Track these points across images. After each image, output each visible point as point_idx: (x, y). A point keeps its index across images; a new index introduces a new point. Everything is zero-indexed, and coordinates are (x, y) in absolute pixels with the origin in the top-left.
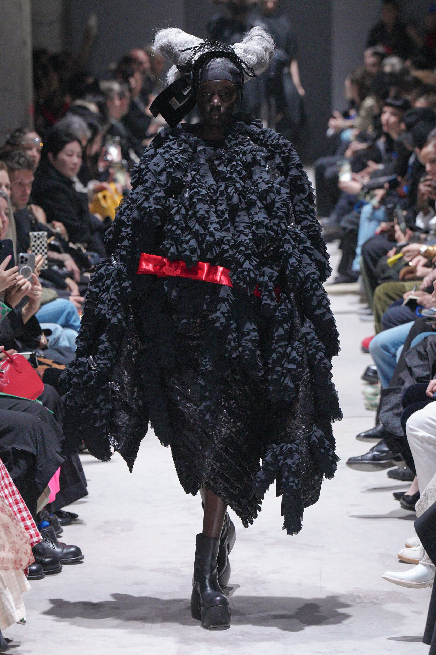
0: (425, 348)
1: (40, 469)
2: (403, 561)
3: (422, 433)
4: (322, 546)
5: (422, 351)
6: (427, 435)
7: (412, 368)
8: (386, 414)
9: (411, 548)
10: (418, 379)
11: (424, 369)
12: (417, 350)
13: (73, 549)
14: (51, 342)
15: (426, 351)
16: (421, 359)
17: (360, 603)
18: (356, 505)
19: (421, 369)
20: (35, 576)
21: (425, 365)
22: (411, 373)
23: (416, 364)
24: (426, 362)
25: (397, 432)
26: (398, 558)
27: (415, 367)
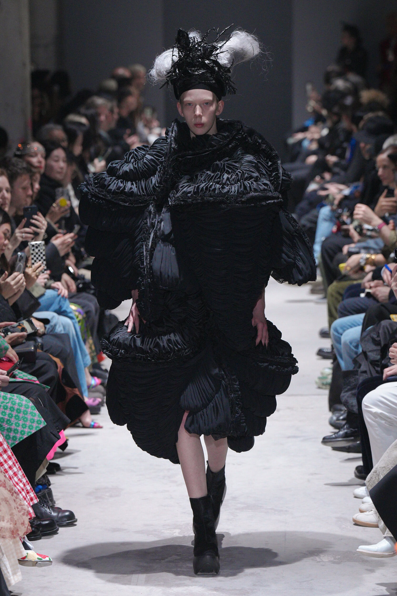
0: (378, 334)
2: (357, 524)
3: (375, 410)
4: (286, 511)
5: (375, 337)
6: (379, 411)
9: (365, 513)
10: (372, 362)
12: (370, 336)
13: (67, 514)
14: (49, 329)
15: (379, 336)
16: (374, 345)
17: (320, 562)
18: (316, 474)
19: (374, 353)
21: (377, 350)
22: (367, 357)
23: (370, 349)
24: (379, 347)
26: (353, 522)
27: (370, 351)
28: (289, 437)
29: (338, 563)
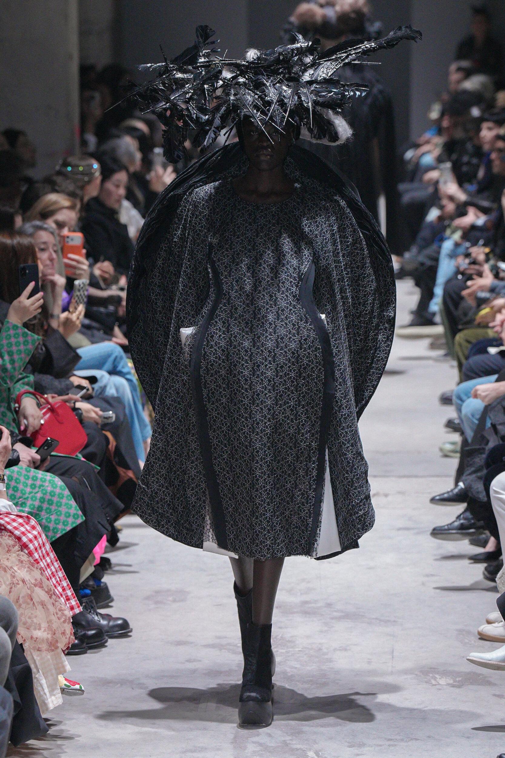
2: (483, 637)
4: (394, 621)
7: (497, 425)
8: (469, 477)
9: (493, 625)
10: (503, 438)
12: (502, 406)
13: (120, 622)
14: (97, 391)
17: (435, 685)
18: (432, 575)
22: (496, 432)
23: (501, 420)
25: (480, 496)
27: (501, 424)
28: (399, 529)
29: (459, 687)
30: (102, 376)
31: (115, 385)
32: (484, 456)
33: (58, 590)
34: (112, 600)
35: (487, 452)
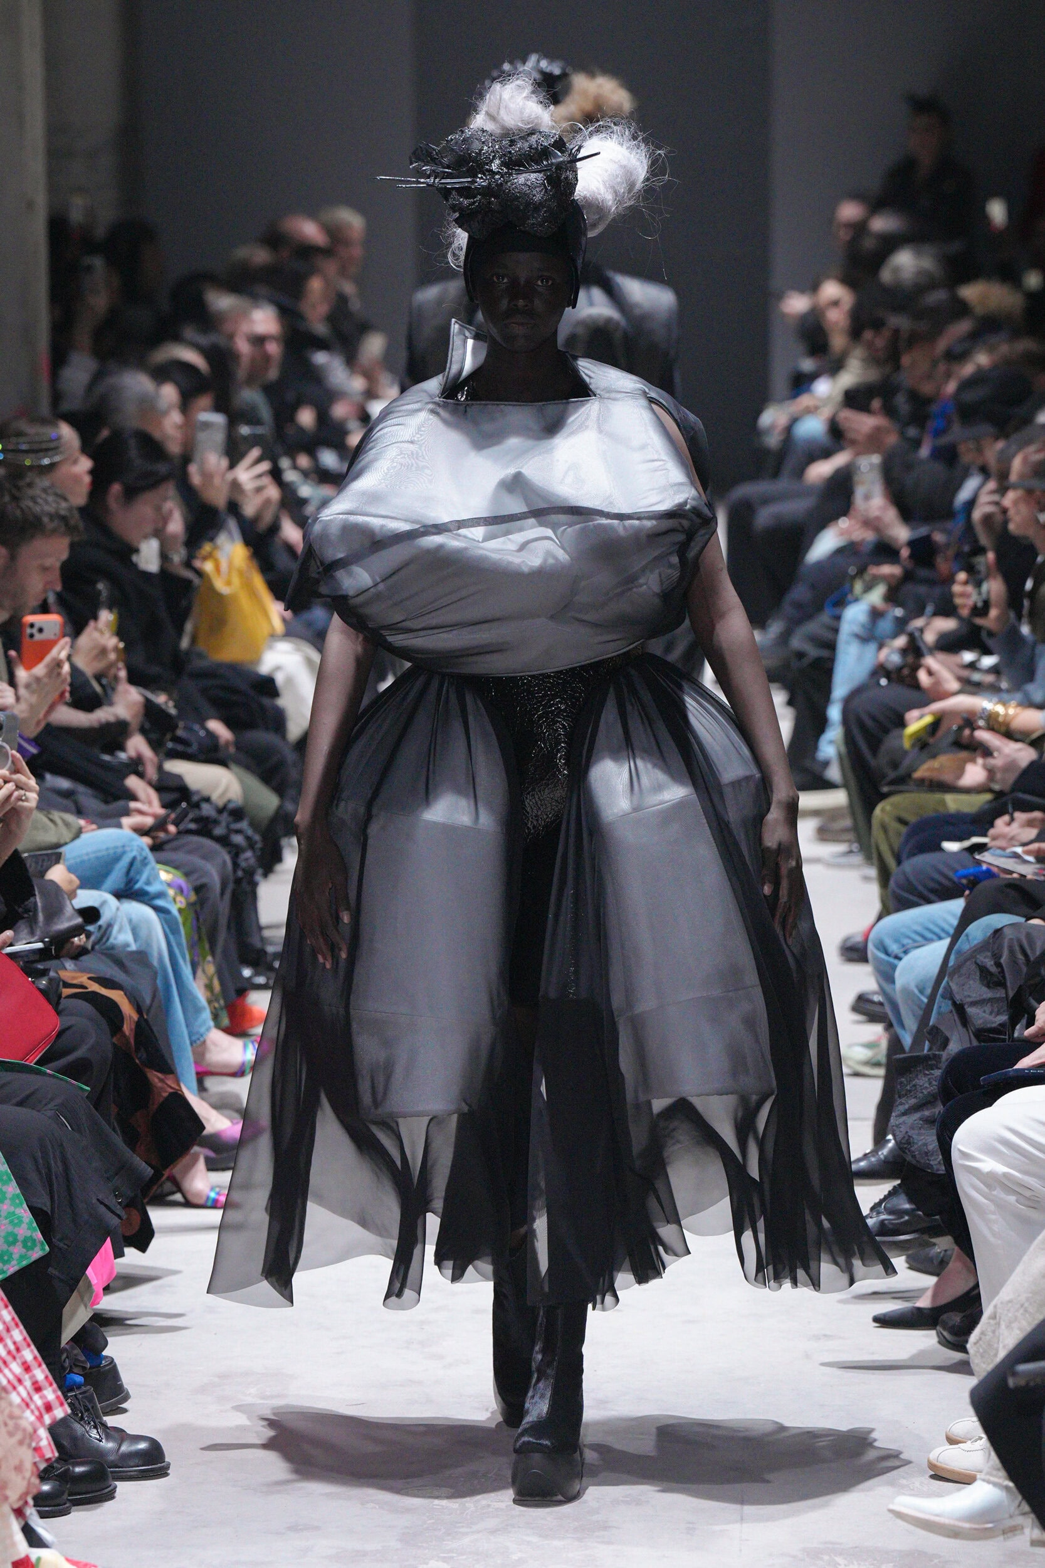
0: (997, 957)
1: (61, 1245)
2: (940, 1475)
3: (989, 1165)
5: (989, 963)
6: (1000, 1168)
7: (966, 1007)
8: (904, 1118)
9: (962, 1446)
10: (981, 1034)
11: (996, 1010)
12: (976, 963)
13: (142, 1446)
15: (998, 965)
16: (988, 987)
19: (988, 1008)
20: (47, 1509)
21: (997, 1000)
22: (964, 1019)
23: (975, 996)
24: (1000, 993)
25: (931, 1162)
26: (928, 1469)
27: (974, 1004)
30: (104, 903)
31: (130, 921)
32: (937, 1073)
33: (10, 1370)
34: (126, 1398)
35: (943, 1065)
